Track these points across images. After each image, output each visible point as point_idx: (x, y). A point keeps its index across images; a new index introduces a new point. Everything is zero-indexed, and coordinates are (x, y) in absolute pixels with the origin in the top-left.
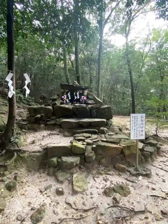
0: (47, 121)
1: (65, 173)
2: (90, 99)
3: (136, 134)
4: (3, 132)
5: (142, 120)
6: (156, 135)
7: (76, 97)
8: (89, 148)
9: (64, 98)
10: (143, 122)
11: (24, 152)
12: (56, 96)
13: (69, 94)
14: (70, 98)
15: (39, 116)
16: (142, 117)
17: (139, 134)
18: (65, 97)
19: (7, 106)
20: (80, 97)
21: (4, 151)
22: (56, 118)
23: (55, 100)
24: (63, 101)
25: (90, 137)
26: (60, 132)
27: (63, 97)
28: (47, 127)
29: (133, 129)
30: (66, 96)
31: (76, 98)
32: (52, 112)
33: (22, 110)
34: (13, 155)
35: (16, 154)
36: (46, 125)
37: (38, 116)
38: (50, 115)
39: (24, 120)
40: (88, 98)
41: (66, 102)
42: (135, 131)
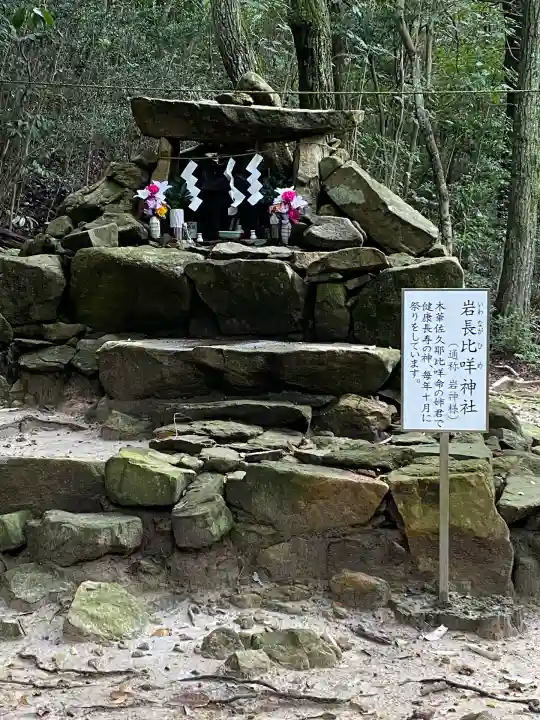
1: (48, 576)
2: (340, 211)
3: (432, 398)
5: (468, 327)
7: (237, 197)
8: (211, 483)
9: (151, 204)
10: (472, 337)
13: (189, 175)
14: (195, 204)
16: (468, 309)
17: (452, 402)
18: (161, 197)
20: (269, 194)
22: (81, 335)
23: (92, 213)
24: (146, 220)
25: (242, 438)
26: (90, 417)
27: (143, 194)
29: (419, 376)
30: (163, 186)
31: (236, 204)
32: (56, 292)
40: (322, 200)
41: (167, 225)
42: (427, 386)
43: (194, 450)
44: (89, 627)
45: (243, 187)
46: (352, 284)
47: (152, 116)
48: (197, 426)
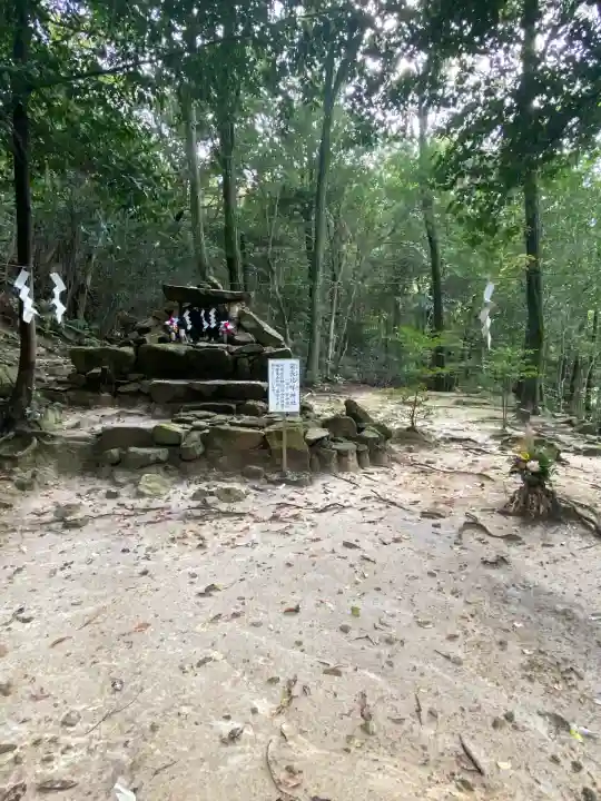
0: (119, 385)
1: (130, 473)
3: (280, 400)
4: (8, 399)
5: (292, 373)
6: (412, 429)
7: (206, 325)
11: (54, 437)
12: (151, 319)
13: (186, 316)
15: (97, 370)
16: (293, 366)
17: (287, 401)
18: (175, 324)
19: (16, 346)
21: (11, 433)
23: (147, 330)
24: (170, 333)
26: (147, 411)
27: (168, 323)
28: (117, 399)
29: (275, 392)
30: (176, 320)
32: (133, 360)
33: (60, 360)
34: (31, 441)
35: (36, 440)
36: (115, 394)
37: (93, 371)
38: (126, 369)
39: (59, 383)
40: (239, 326)
42: (277, 395)
43: (189, 422)
44: (147, 491)
45: (208, 321)
46: (251, 358)
47: (170, 293)
48: (192, 413)
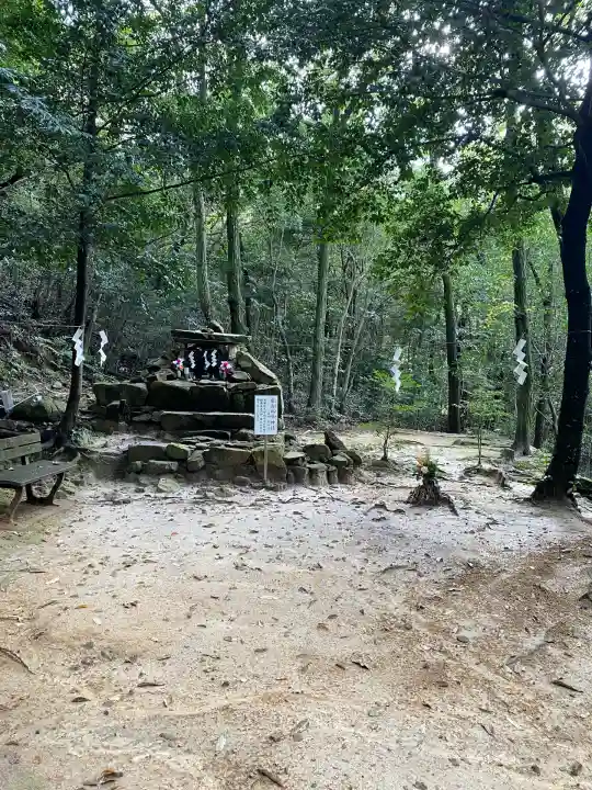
0: (133, 415)
1: (150, 477)
2: (243, 369)
3: (263, 426)
5: (272, 406)
6: (384, 459)
7: (208, 364)
8: (199, 452)
9: (178, 366)
10: (273, 409)
11: (92, 452)
12: (159, 359)
13: (191, 356)
14: (193, 366)
15: (117, 403)
17: (268, 427)
18: (181, 364)
20: (219, 363)
21: (62, 449)
22: (153, 410)
23: (156, 369)
25: (209, 440)
27: (175, 362)
28: (132, 427)
29: (259, 420)
31: (207, 366)
32: (145, 395)
34: (75, 456)
35: (79, 454)
36: (130, 423)
37: (113, 403)
38: (140, 402)
40: (237, 366)
41: (183, 373)
42: (261, 422)
44: (164, 489)
46: (246, 394)
47: (178, 336)
48: (195, 437)
